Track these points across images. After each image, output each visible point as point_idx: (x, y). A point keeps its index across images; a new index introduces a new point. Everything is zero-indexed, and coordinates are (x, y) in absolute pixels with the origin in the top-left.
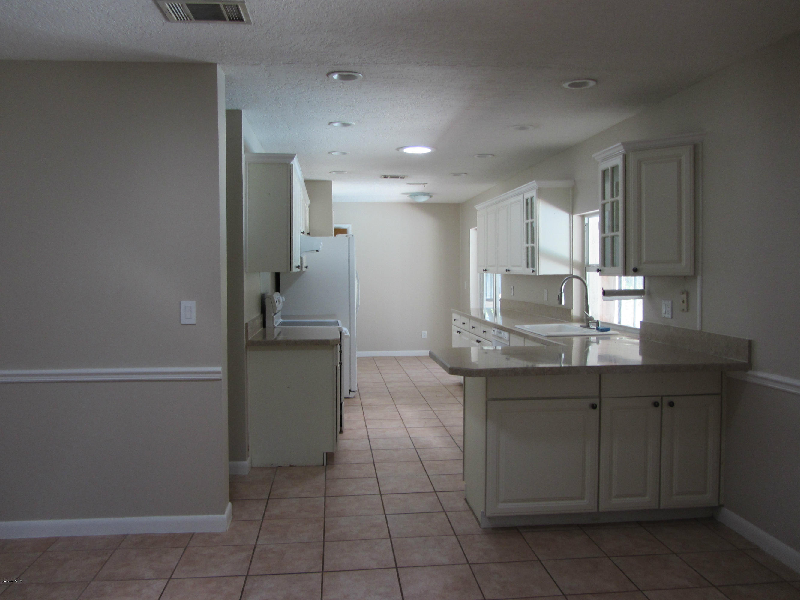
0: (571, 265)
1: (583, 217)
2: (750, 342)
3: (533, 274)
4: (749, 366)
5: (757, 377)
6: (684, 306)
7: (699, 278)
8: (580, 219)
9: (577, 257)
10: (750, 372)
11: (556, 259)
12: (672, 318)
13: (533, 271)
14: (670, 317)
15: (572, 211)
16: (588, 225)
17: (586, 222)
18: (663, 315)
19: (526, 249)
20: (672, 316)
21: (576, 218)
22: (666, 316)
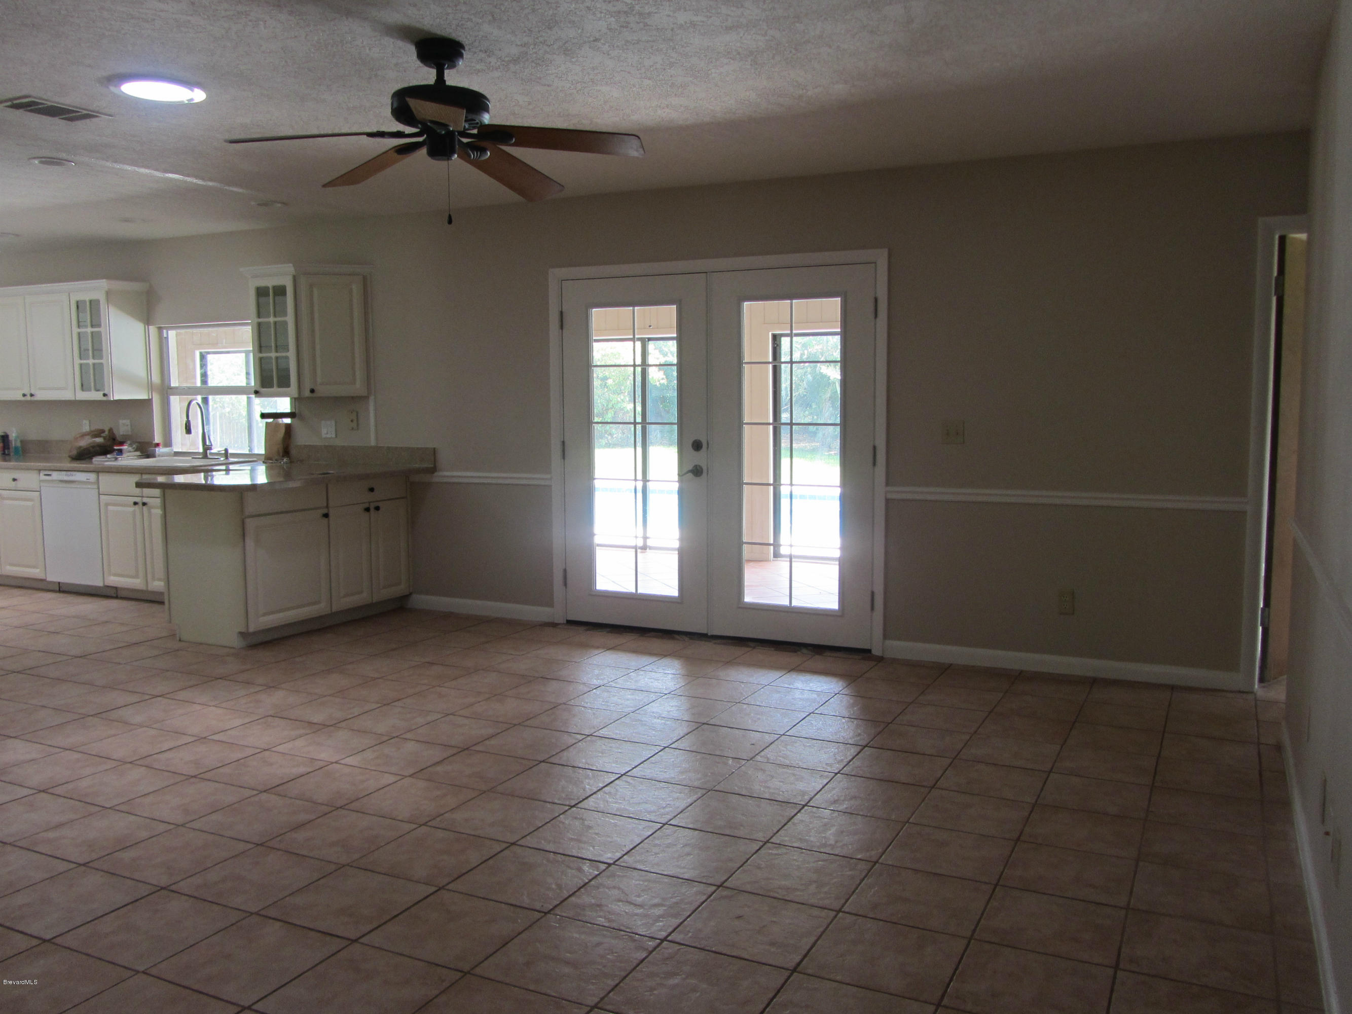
0: (150, 387)
1: (160, 329)
2: (434, 449)
3: (105, 399)
4: (433, 470)
5: (445, 476)
6: (354, 425)
7: (372, 398)
8: (156, 330)
9: (156, 379)
10: (436, 474)
11: (130, 380)
12: (336, 437)
13: (105, 395)
14: (334, 436)
15: (148, 320)
16: (167, 338)
17: (165, 335)
18: (324, 436)
19: (79, 366)
20: (336, 435)
21: (153, 329)
22: (329, 436)
